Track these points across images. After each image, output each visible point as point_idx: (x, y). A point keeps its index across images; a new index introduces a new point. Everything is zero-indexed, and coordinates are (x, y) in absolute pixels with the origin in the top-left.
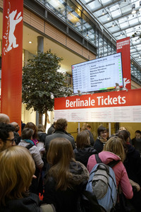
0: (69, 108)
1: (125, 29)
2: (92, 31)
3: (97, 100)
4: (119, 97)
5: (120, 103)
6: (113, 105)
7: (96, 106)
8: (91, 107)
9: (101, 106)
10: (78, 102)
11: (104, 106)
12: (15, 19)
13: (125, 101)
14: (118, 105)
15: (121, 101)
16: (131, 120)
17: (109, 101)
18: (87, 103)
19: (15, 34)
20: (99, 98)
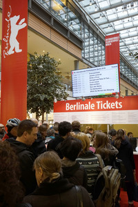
0: (70, 111)
1: (113, 21)
2: (77, 21)
3: (96, 105)
4: (117, 103)
5: (117, 107)
6: (111, 109)
7: (96, 109)
8: (91, 110)
9: (100, 110)
10: (78, 106)
11: (103, 110)
12: (17, 24)
13: (121, 106)
14: (115, 109)
15: (119, 106)
16: (126, 122)
17: (108, 106)
18: (87, 106)
19: (18, 38)
20: (98, 102)
